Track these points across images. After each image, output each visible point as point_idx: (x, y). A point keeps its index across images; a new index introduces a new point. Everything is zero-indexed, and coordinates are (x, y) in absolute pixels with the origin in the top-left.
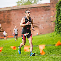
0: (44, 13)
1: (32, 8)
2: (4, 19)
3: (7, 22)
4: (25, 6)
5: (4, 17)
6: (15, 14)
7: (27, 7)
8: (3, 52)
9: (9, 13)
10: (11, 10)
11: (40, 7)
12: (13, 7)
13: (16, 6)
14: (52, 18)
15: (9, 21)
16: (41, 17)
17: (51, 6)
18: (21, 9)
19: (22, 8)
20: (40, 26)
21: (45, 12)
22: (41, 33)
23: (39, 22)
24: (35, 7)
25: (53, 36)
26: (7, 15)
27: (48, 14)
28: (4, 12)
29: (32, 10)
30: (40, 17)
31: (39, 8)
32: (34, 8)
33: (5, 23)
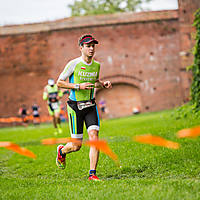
0: (159, 42)
1: (118, 24)
2: (29, 60)
3: (38, 71)
4: (97, 19)
5: (27, 54)
6: (63, 45)
7: (103, 23)
8: (18, 165)
9: (43, 42)
10: (50, 32)
11: (144, 22)
12: (58, 22)
13: (66, 19)
14: (185, 58)
15: (45, 66)
16: (148, 54)
17: (182, 19)
18: (81, 28)
19: (87, 24)
20: (146, 85)
21: (160, 38)
22: (147, 108)
23: (141, 72)
24: (127, 20)
25: (186, 116)
26: (35, 48)
27: (172, 46)
28: (26, 37)
29: (118, 31)
30: (144, 56)
31: (141, 26)
32: (125, 24)
33: (31, 74)
